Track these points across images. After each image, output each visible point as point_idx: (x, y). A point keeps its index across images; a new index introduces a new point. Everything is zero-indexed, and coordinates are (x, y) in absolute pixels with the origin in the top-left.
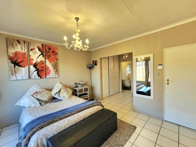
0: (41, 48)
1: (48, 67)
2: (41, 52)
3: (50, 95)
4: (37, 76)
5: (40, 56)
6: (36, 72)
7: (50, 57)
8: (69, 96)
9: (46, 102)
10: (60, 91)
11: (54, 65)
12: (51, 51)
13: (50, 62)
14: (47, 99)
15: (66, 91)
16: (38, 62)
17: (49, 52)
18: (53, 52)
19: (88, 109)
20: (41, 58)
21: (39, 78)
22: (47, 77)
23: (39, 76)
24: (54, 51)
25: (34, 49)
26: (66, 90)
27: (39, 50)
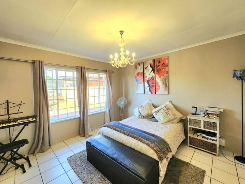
0: (152, 64)
1: (158, 83)
2: (152, 68)
3: (149, 112)
4: (149, 91)
5: (151, 72)
6: (149, 87)
7: (159, 71)
8: (166, 121)
9: (143, 116)
10: (158, 111)
11: (164, 80)
12: (160, 64)
13: (160, 77)
14: (145, 114)
15: (165, 113)
16: (150, 78)
17: (159, 66)
18: (162, 65)
19: (133, 139)
20: (153, 74)
21: (150, 93)
22: (157, 93)
23: (151, 91)
24: (164, 63)
25: (147, 67)
26: (166, 111)
27: (151, 67)
